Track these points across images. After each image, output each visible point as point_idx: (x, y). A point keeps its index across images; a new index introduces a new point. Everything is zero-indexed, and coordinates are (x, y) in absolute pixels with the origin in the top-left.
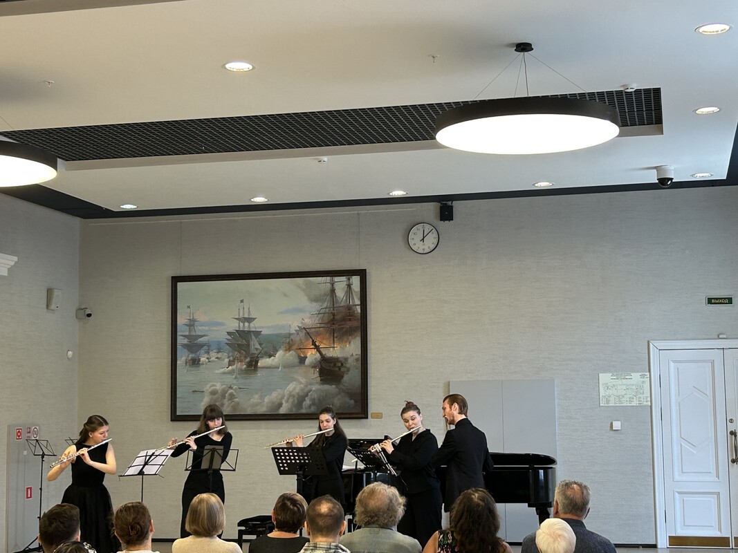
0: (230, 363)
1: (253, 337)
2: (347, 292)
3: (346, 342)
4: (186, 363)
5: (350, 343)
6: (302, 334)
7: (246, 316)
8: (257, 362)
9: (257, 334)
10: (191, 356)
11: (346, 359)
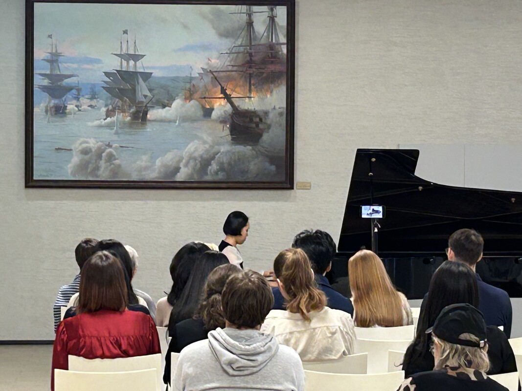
0: (109, 114)
1: (141, 80)
2: (269, 26)
3: (267, 91)
4: (46, 111)
5: (271, 92)
6: (208, 79)
7: (131, 52)
8: (146, 113)
9: (147, 76)
10: (53, 102)
11: (266, 113)
